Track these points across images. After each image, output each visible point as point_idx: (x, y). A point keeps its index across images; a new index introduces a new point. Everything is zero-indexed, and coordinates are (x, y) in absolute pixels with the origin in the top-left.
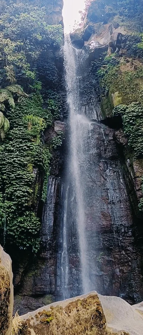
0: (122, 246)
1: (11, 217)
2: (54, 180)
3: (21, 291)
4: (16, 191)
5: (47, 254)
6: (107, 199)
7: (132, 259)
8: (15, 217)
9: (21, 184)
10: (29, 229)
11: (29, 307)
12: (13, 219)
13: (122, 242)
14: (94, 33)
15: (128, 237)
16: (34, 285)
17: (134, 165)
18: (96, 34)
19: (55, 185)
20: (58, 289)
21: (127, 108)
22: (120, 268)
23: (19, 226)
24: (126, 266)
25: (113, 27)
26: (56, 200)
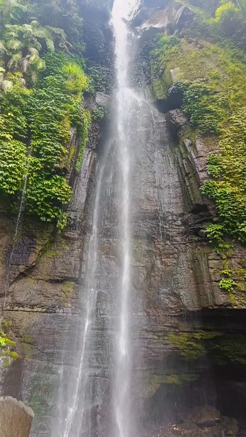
0: (168, 235)
1: (35, 177)
2: (91, 153)
3: (34, 274)
4: (45, 145)
5: (74, 234)
6: (154, 183)
7: (179, 252)
8: (40, 178)
9: (54, 139)
10: (58, 196)
11: (43, 294)
12: (37, 180)
13: (169, 231)
14: (147, 19)
15: (176, 225)
16: (53, 268)
17: (197, 143)
18: (149, 20)
19: (91, 158)
20: (83, 276)
21: (191, 84)
22: (163, 260)
23: (44, 191)
24: (170, 258)
25: (173, 9)
26: (91, 176)
